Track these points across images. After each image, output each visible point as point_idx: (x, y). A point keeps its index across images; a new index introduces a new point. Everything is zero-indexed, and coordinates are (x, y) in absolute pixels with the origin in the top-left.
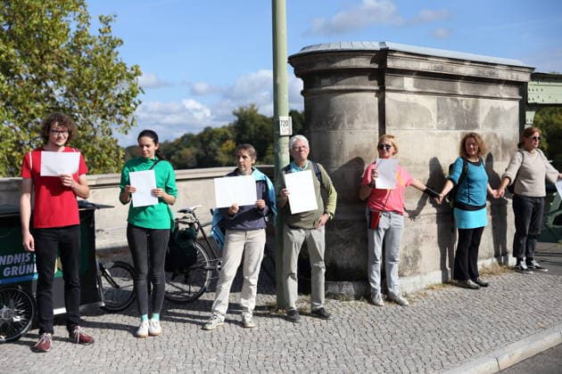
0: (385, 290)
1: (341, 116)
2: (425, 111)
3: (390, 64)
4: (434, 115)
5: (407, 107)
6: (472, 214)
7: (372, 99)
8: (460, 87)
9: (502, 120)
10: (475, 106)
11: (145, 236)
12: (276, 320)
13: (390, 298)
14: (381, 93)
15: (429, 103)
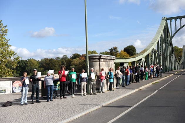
0: (102, 91)
1: (94, 65)
2: (104, 64)
3: (101, 58)
4: (105, 65)
5: (102, 64)
6: (112, 80)
7: (98, 63)
8: (108, 60)
9: (112, 65)
10: (109, 63)
11: (73, 83)
12: (89, 95)
13: (103, 92)
14: (100, 61)
15: (104, 63)
